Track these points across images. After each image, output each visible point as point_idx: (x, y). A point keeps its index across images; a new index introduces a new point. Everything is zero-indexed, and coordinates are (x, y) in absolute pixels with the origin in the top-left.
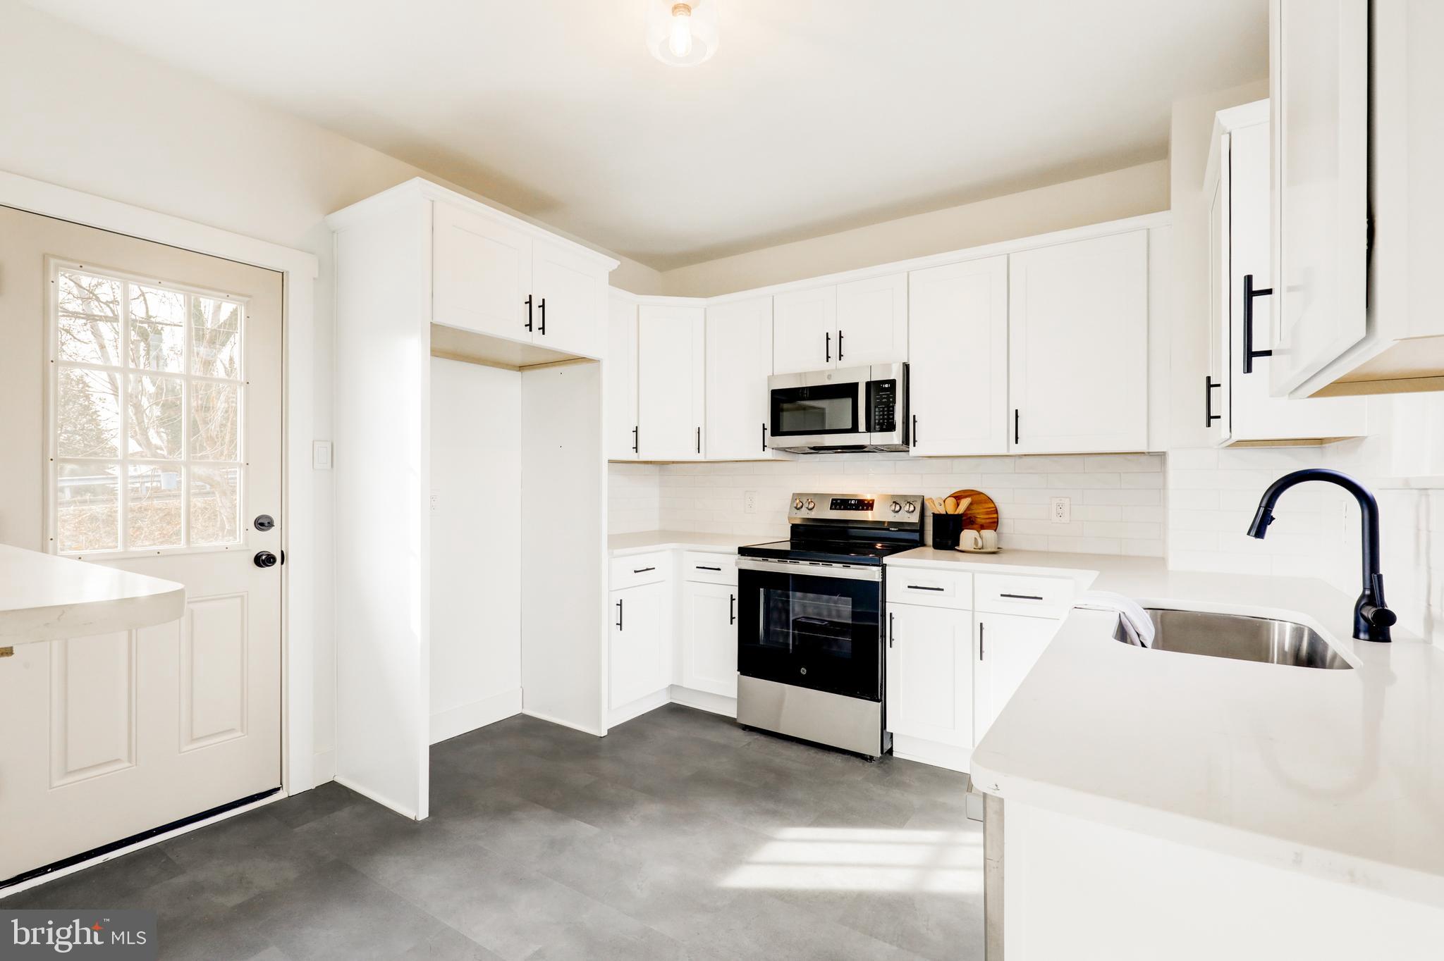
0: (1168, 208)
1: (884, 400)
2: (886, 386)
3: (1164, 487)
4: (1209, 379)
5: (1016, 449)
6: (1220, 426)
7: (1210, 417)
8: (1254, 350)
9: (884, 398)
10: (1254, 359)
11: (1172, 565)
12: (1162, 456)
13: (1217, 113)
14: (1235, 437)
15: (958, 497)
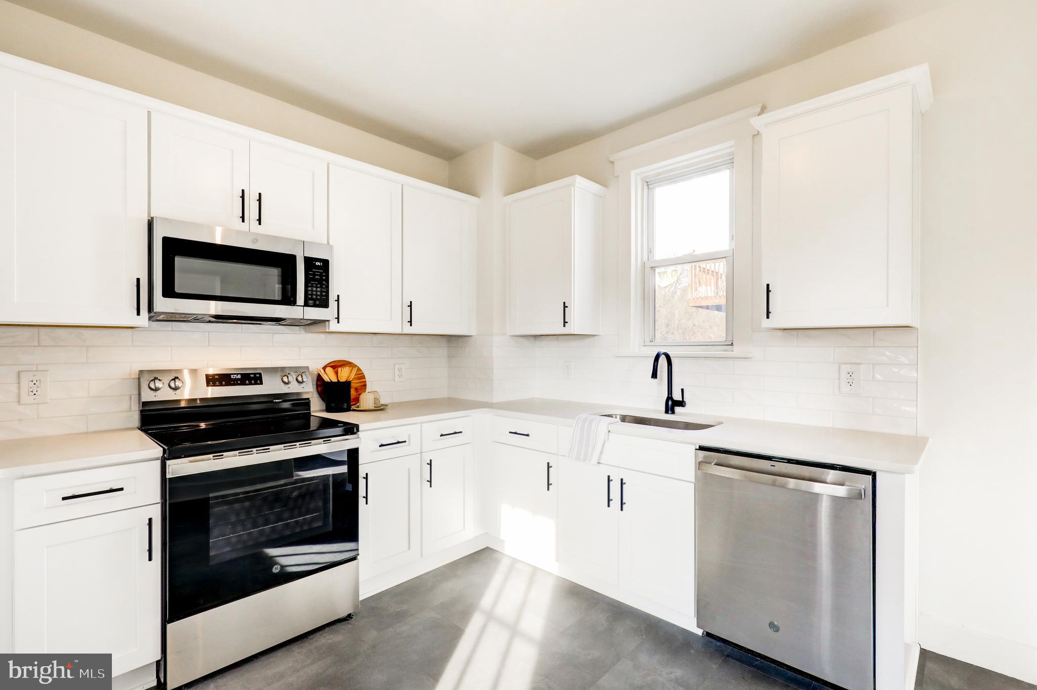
1: (317, 277)
2: (318, 264)
4: (565, 303)
9: (318, 275)
15: (336, 366)
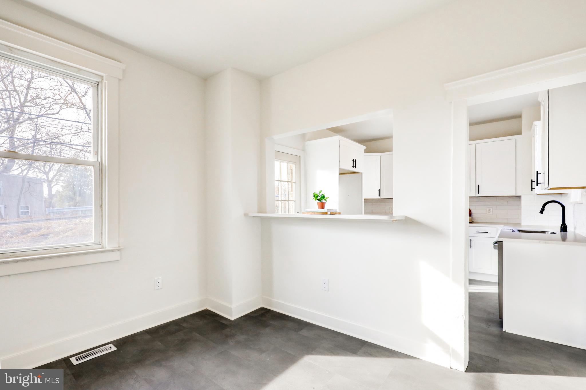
0: (521, 134)
3: (520, 205)
4: (532, 180)
5: (478, 195)
6: (535, 191)
7: (532, 189)
8: (538, 182)
10: (538, 184)
11: (522, 224)
12: (519, 197)
13: (534, 122)
14: (538, 194)
